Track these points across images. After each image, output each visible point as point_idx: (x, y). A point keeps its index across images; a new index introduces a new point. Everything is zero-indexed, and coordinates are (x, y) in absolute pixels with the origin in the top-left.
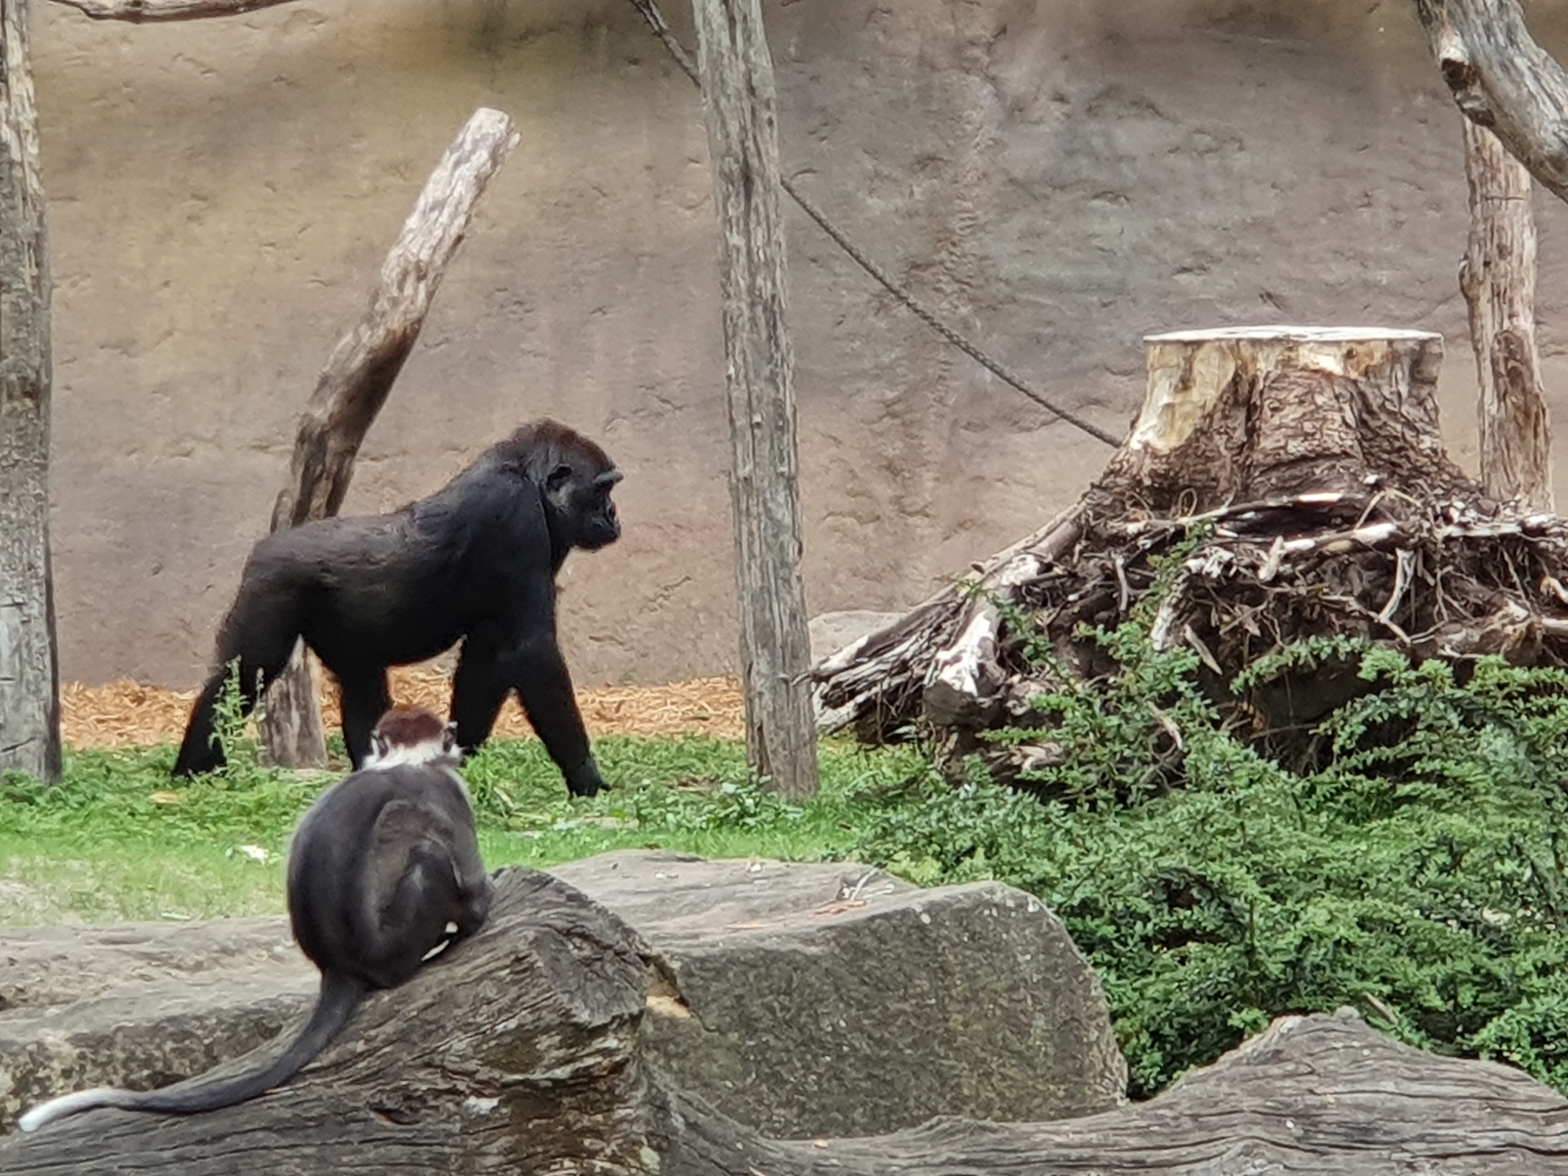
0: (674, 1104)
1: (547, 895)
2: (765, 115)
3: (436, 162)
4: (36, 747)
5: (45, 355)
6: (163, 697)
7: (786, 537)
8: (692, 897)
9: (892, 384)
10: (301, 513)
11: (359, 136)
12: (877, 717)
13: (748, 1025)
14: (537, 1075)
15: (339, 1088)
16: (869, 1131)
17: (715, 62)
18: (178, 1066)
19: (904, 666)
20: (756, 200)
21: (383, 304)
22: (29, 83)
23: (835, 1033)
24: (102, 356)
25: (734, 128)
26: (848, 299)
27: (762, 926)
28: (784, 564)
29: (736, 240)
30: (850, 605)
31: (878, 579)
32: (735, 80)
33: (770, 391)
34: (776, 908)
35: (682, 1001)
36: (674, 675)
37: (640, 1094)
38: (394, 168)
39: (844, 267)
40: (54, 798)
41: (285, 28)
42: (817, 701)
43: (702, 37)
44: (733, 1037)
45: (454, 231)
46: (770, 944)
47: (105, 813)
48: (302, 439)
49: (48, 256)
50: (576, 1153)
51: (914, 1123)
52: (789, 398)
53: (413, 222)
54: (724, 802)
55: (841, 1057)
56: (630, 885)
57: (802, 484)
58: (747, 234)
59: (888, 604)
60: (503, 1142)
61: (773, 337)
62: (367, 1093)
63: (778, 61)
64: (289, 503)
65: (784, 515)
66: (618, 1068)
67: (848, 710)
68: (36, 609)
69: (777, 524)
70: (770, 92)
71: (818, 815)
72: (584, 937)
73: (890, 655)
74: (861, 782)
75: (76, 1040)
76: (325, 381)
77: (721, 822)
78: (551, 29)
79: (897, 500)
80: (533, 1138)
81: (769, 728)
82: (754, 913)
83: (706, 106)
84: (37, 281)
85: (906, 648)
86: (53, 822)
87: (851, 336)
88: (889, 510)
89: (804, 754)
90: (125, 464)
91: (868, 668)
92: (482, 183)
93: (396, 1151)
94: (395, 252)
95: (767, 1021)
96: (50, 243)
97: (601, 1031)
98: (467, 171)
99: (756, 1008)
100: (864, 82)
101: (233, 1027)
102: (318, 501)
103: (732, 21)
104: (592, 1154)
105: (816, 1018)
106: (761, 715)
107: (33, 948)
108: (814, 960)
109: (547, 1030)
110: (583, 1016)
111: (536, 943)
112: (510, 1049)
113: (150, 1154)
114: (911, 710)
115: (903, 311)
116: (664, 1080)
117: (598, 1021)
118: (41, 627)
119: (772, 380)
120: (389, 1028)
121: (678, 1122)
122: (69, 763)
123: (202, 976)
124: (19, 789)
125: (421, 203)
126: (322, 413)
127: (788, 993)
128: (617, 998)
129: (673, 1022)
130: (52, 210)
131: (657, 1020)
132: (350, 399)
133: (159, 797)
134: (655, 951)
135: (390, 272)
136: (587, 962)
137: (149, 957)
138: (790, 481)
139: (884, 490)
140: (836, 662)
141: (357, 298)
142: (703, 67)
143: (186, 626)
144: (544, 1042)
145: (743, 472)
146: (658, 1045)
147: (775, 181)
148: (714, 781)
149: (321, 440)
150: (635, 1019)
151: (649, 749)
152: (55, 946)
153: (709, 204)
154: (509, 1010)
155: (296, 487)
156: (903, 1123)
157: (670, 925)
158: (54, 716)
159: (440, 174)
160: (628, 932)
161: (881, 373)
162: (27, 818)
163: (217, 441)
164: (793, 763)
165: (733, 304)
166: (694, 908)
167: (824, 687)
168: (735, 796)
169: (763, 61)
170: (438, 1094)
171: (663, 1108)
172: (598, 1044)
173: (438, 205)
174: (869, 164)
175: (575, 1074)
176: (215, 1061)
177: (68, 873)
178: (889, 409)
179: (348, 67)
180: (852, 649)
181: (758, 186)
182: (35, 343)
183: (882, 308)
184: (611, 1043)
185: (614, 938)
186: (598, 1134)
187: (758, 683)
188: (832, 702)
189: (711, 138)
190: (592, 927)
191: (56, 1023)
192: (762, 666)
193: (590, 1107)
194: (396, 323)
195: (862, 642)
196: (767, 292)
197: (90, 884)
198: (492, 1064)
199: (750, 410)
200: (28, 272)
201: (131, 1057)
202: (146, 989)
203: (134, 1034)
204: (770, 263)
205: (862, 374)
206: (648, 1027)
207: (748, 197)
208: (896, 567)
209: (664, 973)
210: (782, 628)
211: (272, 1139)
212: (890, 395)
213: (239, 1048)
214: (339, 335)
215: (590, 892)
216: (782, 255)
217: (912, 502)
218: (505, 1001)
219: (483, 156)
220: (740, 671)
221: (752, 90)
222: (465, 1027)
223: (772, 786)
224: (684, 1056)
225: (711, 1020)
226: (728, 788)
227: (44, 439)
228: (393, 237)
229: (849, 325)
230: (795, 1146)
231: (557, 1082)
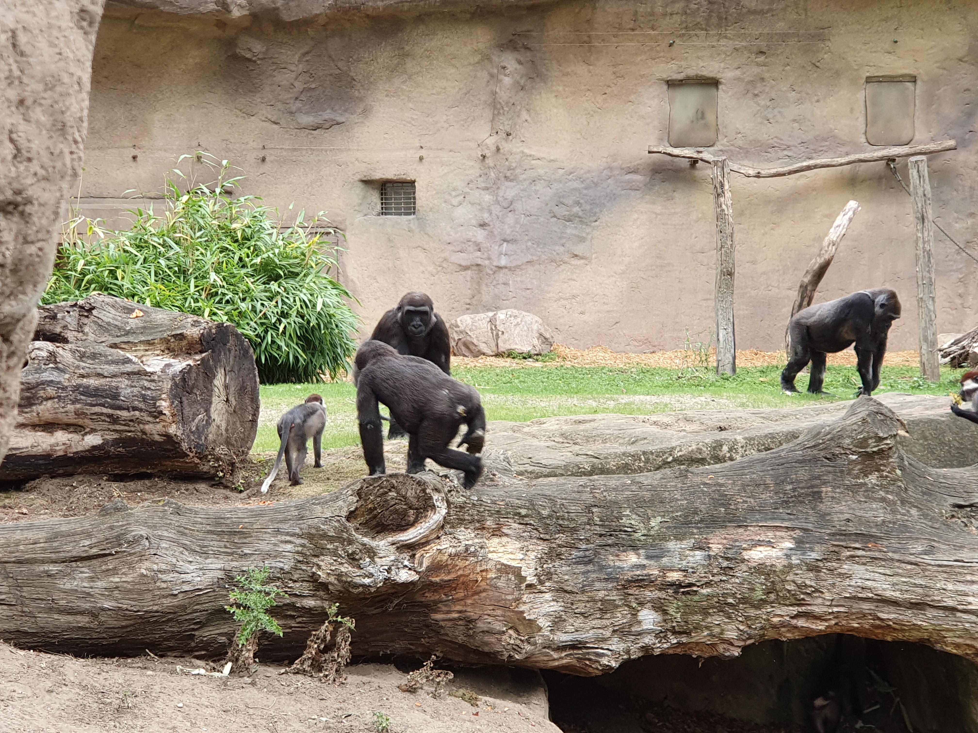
0: (905, 458)
1: (871, 403)
2: (928, 202)
3: (838, 214)
4: (730, 366)
5: (733, 264)
6: (762, 353)
7: (932, 313)
8: (910, 404)
9: (961, 274)
10: (800, 307)
11: (817, 208)
12: (956, 361)
13: (925, 438)
14: (869, 450)
15: (815, 452)
16: (958, 467)
17: (915, 188)
18: (772, 446)
19: (964, 348)
20: (925, 224)
21: (823, 252)
22: (730, 194)
23: (949, 441)
24: (747, 265)
25: (920, 205)
26: (949, 251)
27: (929, 412)
28: (931, 320)
29: (920, 235)
30: (948, 332)
31: (956, 324)
32: (920, 192)
33: (928, 275)
34: (933, 408)
35: (907, 432)
36: (900, 350)
37: (896, 455)
38: (827, 216)
39: (948, 242)
40: (734, 379)
41: (798, 179)
42: (940, 357)
43: (911, 181)
44: (921, 441)
45: (843, 233)
46: (932, 417)
47: (747, 383)
48: (801, 286)
49: (734, 239)
50: (878, 470)
51: (970, 465)
52: (933, 276)
53: (832, 230)
54: (914, 383)
55: (950, 447)
56: (893, 401)
57: (936, 300)
58: (923, 233)
59: (959, 332)
60: (859, 467)
61: (929, 260)
62: (822, 453)
63: (932, 188)
64: (797, 303)
65: (932, 308)
66: (890, 448)
67: (948, 359)
68: (730, 330)
69: (929, 309)
70: (929, 195)
71: (940, 386)
72: (882, 414)
73: (960, 345)
74: (951, 378)
75: (745, 438)
76: (807, 272)
77: (913, 388)
78: (870, 179)
79: (962, 304)
80: (867, 466)
81: (926, 363)
82: (927, 409)
83: (913, 198)
84: (731, 245)
85: (964, 343)
86: (734, 385)
87: (950, 260)
88: (960, 307)
89: (936, 370)
90: (754, 293)
91: (954, 348)
92: (850, 220)
93: (830, 468)
94: (827, 238)
95: (930, 437)
96: (735, 235)
97: (886, 438)
98: (847, 217)
99: (927, 434)
100: (955, 193)
101: (786, 436)
102: (805, 303)
103: (920, 177)
104: (883, 471)
105: (944, 436)
106: (924, 360)
107: (733, 415)
108: (943, 422)
109: (871, 438)
110: (881, 435)
111: (868, 415)
112: (861, 443)
113: (764, 468)
114: (966, 359)
115: (964, 254)
116: (902, 452)
117: (885, 436)
118: (731, 335)
119: (929, 272)
120: (829, 436)
121: (906, 463)
122: (738, 370)
123: (778, 423)
124: (725, 376)
125: (835, 224)
126: (806, 280)
127: (936, 430)
128: (890, 430)
129: (904, 437)
130: (736, 227)
131: (901, 437)
132: (814, 276)
133: (761, 379)
134: (900, 418)
135: (825, 243)
136: (882, 420)
137: (764, 418)
138: (933, 298)
139: (958, 301)
140: (945, 346)
141: (816, 250)
142: (912, 189)
143: (769, 335)
144: (870, 441)
145: (920, 296)
146: (901, 443)
147: (931, 219)
148: (911, 377)
149: (806, 287)
150: (895, 436)
151: (893, 369)
152: (739, 415)
153: (912, 226)
154: (861, 433)
155: (799, 299)
156: (967, 465)
157: (904, 412)
158: (734, 358)
159: (840, 217)
160: (893, 413)
161: (957, 271)
162: (727, 384)
163: (778, 287)
164: (933, 372)
165: (918, 252)
166: (911, 407)
167: (942, 353)
168: (917, 381)
169: (928, 187)
170: (841, 454)
171: (902, 459)
172: (886, 442)
173: (839, 226)
174: (955, 215)
175: (879, 450)
176: (781, 444)
177: (739, 397)
178: (960, 280)
179: (814, 190)
180: (950, 343)
181: (926, 221)
182: (731, 261)
183: (958, 253)
184: (888, 442)
185: (889, 414)
186: (885, 466)
187: (924, 352)
188: (944, 357)
189: (913, 208)
190: (884, 411)
191: (739, 434)
192: (924, 347)
193: (882, 458)
194: (827, 257)
195: (952, 341)
196: (928, 249)
197: (745, 401)
198: (857, 447)
199: (923, 280)
200: (729, 243)
201: (759, 443)
202: (763, 425)
203: (760, 437)
204: (929, 241)
205: (954, 271)
206: (898, 438)
207: (923, 223)
208: (962, 321)
209: (902, 424)
210: (930, 338)
211: (797, 465)
212: (960, 276)
213: (788, 441)
214: (811, 260)
215: (883, 403)
216: (932, 239)
217: (966, 305)
218: (860, 430)
219: (851, 213)
220: (918, 348)
221: (925, 195)
222: (849, 437)
223: (927, 379)
224: (907, 446)
225: (915, 436)
226: (916, 379)
227: (733, 286)
228: (826, 235)
229: (949, 257)
230: (938, 470)
231: (874, 452)
